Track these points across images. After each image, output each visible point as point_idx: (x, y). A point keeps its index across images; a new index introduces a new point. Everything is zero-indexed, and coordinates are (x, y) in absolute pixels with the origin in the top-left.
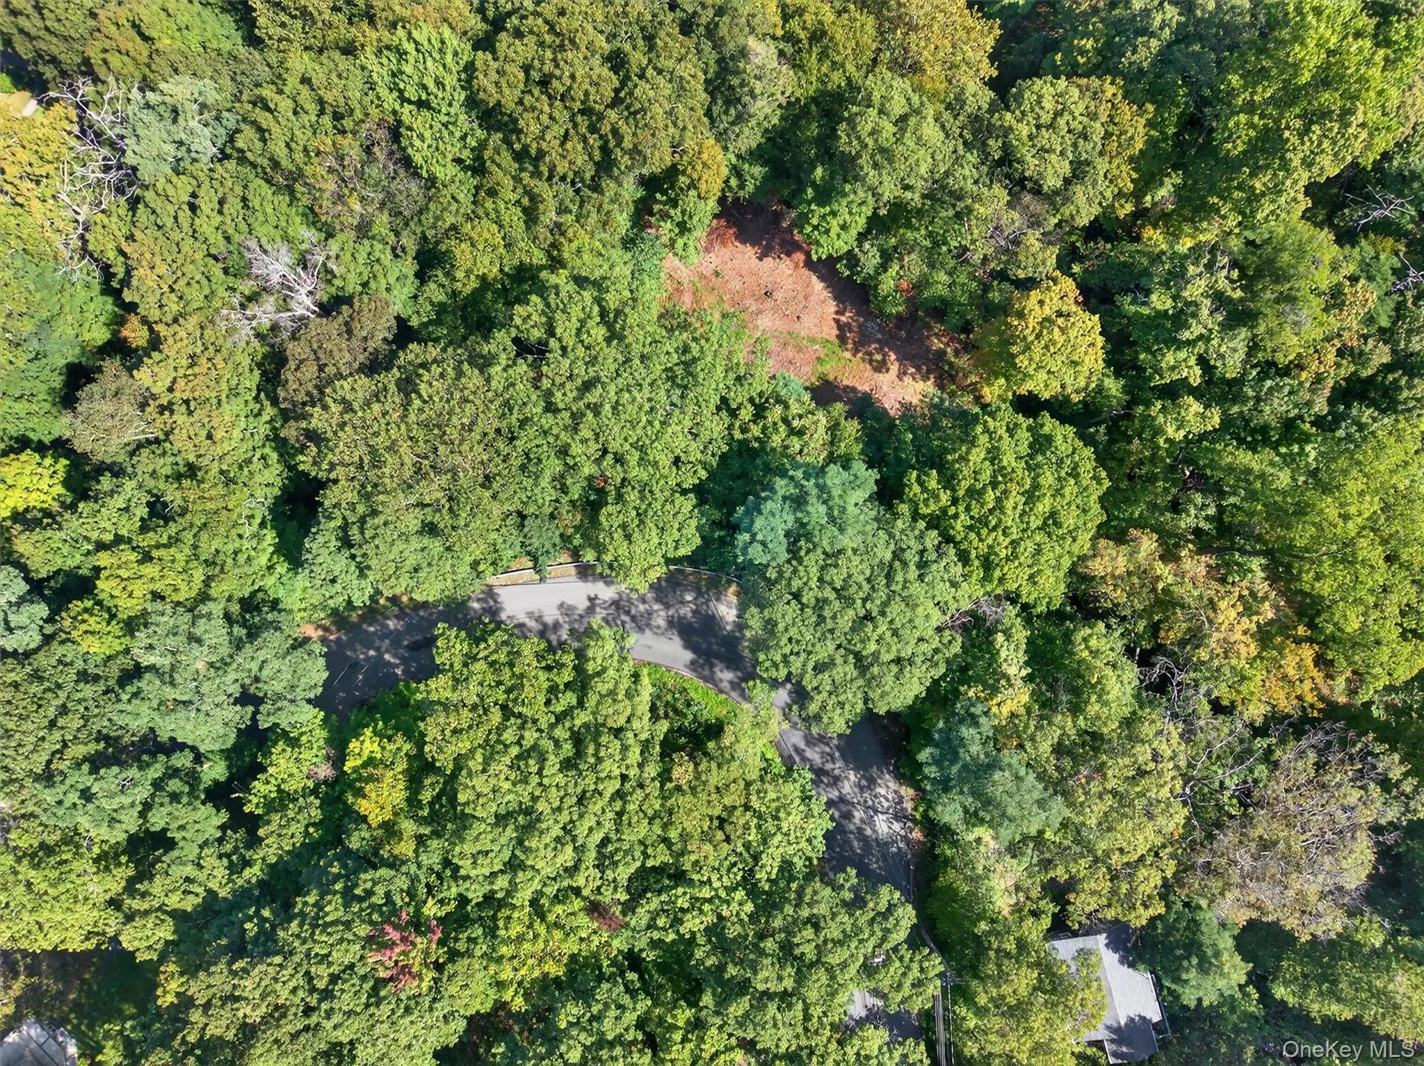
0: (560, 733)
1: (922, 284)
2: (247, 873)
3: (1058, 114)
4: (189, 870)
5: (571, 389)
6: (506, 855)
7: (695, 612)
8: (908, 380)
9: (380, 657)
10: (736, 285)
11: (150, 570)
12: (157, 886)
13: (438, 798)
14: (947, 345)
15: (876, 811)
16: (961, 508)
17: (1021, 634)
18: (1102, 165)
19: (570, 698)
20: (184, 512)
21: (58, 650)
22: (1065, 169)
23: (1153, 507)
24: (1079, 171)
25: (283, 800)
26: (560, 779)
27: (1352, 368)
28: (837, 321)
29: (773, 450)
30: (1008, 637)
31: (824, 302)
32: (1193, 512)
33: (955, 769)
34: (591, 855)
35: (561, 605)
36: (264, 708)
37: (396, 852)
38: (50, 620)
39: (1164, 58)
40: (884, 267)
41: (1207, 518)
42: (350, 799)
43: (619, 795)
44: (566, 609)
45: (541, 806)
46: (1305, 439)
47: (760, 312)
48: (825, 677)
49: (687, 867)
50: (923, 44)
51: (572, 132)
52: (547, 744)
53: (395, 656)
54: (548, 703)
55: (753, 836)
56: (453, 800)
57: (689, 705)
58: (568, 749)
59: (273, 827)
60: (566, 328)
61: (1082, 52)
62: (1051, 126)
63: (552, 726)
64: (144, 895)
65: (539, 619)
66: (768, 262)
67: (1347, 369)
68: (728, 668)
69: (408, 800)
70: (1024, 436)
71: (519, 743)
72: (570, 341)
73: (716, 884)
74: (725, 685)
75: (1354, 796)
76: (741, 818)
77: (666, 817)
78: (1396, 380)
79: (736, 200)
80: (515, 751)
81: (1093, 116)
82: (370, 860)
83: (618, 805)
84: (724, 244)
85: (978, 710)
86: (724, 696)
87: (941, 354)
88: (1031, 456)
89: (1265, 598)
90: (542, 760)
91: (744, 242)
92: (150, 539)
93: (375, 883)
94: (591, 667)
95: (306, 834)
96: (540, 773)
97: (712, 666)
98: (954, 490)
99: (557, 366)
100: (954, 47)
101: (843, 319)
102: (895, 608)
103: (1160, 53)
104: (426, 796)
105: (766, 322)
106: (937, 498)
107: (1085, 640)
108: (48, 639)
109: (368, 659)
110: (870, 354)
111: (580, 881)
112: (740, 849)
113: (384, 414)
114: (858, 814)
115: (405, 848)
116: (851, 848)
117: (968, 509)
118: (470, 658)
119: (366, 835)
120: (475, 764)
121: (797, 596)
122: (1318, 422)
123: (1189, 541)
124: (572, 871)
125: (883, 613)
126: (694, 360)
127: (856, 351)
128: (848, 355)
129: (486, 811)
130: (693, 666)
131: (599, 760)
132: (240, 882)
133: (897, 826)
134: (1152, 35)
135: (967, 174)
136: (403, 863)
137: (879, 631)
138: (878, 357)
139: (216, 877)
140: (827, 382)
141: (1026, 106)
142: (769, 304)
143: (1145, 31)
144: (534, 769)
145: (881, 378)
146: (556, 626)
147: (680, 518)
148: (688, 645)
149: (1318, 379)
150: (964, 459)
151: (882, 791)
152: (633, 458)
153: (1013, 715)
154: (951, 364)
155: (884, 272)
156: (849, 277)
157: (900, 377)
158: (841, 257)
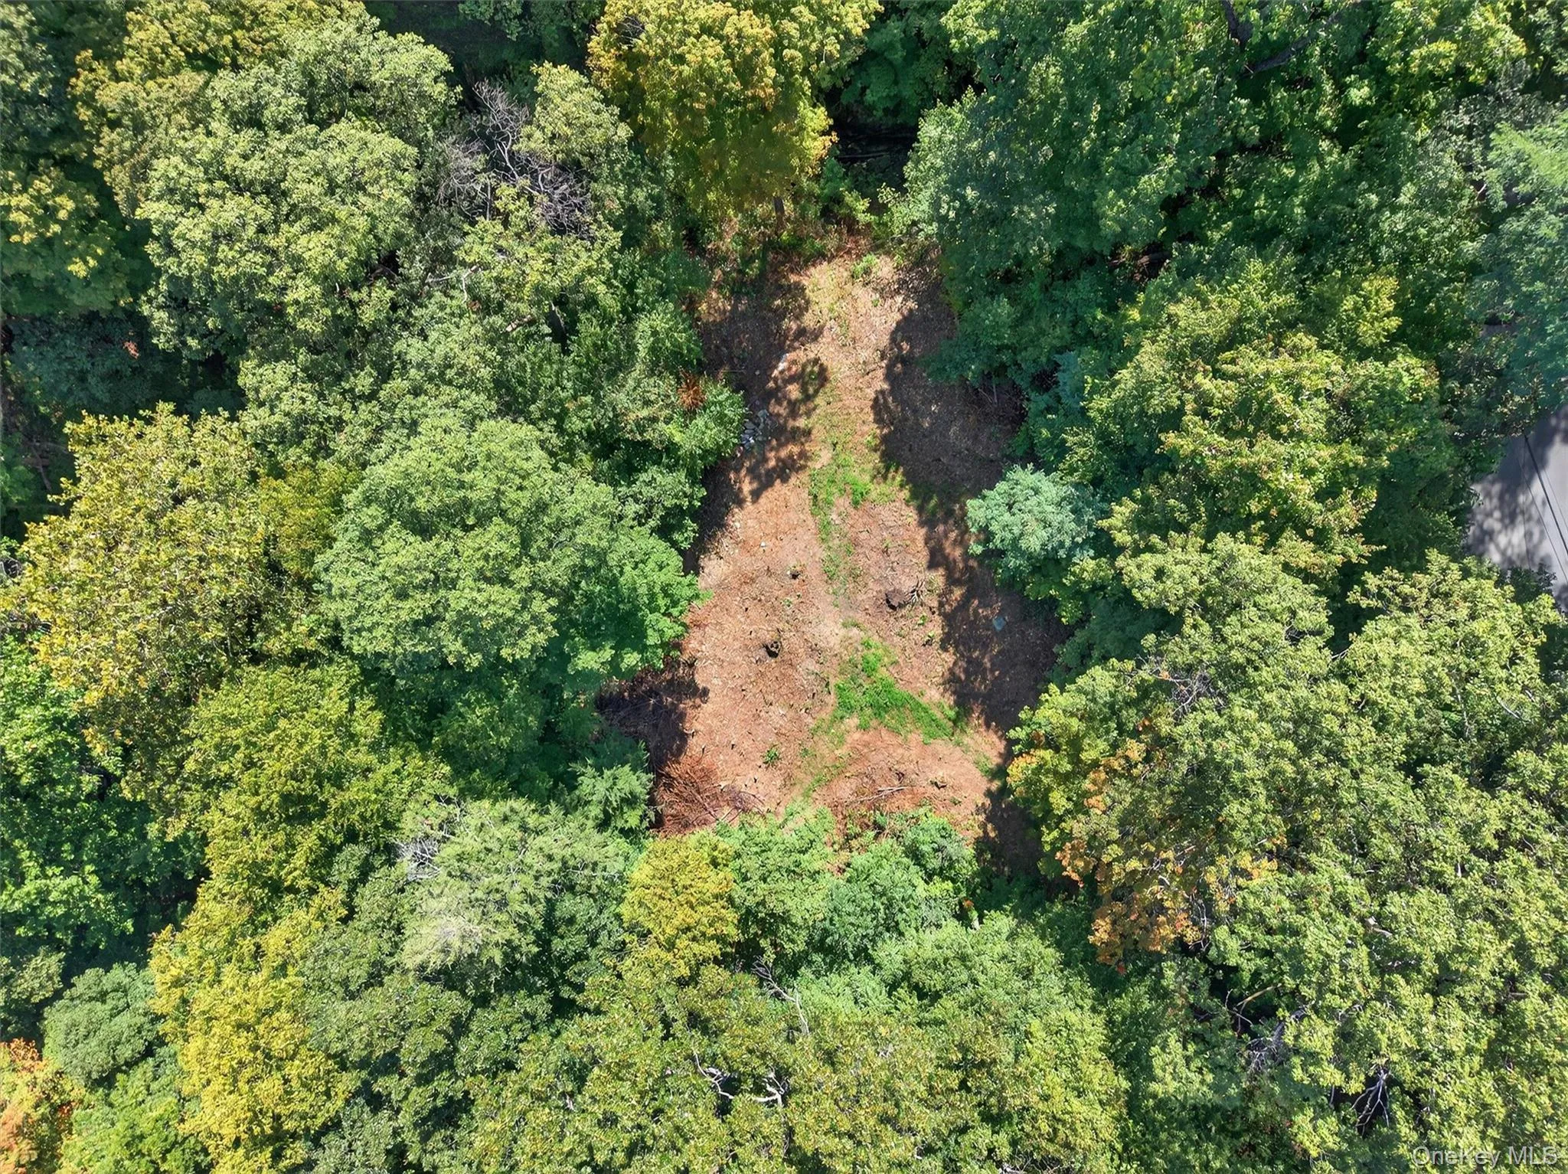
3: (239, 185)
8: (814, 321)
10: (778, 715)
28: (756, 495)
31: (742, 544)
40: (667, 454)
47: (814, 650)
50: (217, 570)
61: (47, 210)
62: (272, 190)
66: (706, 676)
84: (707, 774)
100: (178, 500)
105: (830, 631)
135: (449, 339)
138: (796, 393)
142: (791, 641)
155: (671, 448)
156: (695, 515)
157: (816, 335)
158: (674, 544)
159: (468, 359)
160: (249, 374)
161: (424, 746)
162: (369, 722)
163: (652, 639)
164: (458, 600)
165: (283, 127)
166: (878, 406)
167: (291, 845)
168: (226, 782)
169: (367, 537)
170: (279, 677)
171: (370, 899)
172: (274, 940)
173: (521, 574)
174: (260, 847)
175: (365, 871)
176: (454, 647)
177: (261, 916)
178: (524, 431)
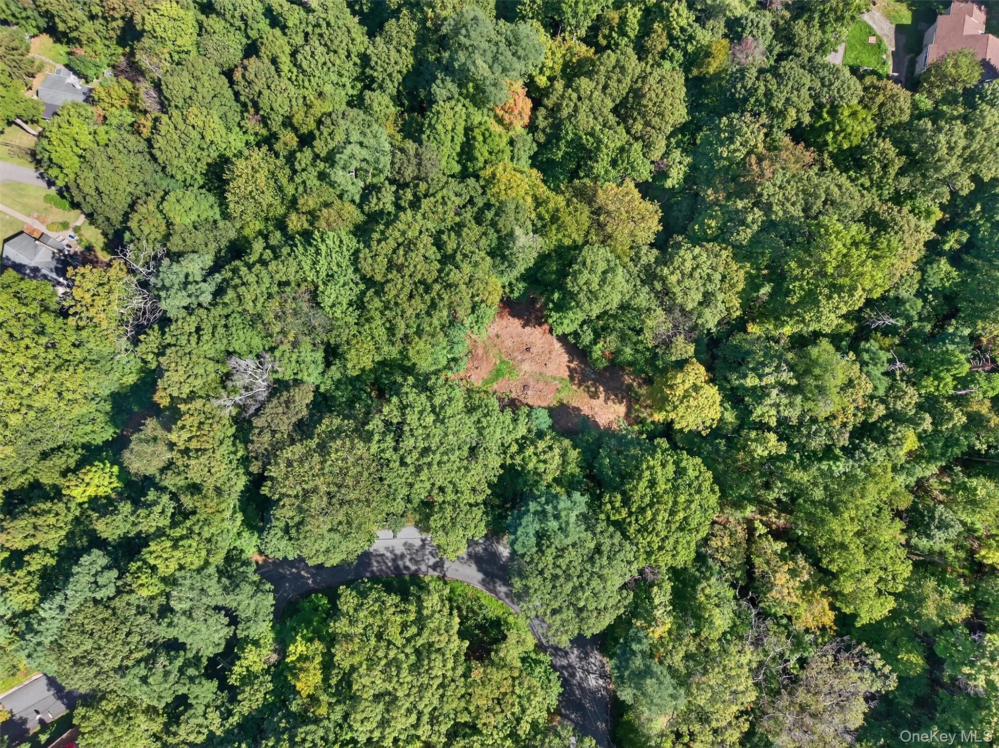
0: (408, 650)
1: (618, 352)
2: (231, 720)
3: (694, 269)
4: (200, 720)
5: (415, 454)
6: (379, 717)
7: (485, 550)
8: (610, 403)
9: (299, 573)
10: (509, 343)
11: (178, 554)
12: (182, 731)
13: (340, 682)
14: (634, 380)
15: (589, 673)
16: (633, 518)
17: (668, 586)
18: (720, 297)
19: (414, 630)
20: (194, 513)
21: (126, 597)
22: (699, 297)
23: (754, 487)
24: (707, 299)
25: (249, 678)
26: (409, 679)
27: (863, 418)
28: (568, 367)
29: (529, 472)
30: (660, 587)
31: (561, 355)
32: (776, 490)
33: (626, 673)
34: (425, 718)
35: (405, 544)
36: (240, 627)
37: (317, 713)
38: (119, 578)
39: (755, 240)
40: (595, 342)
41: (784, 494)
42: (289, 678)
43: (442, 686)
44: (408, 546)
45: (400, 694)
46: (836, 458)
47: (523, 361)
48: (558, 617)
49: (479, 726)
50: (614, 226)
51: (415, 292)
52: (402, 656)
53: (307, 572)
54: (401, 633)
55: (517, 709)
56: (350, 685)
57: (480, 609)
58: (413, 658)
59: (246, 695)
60: (412, 418)
61: (710, 227)
62: (691, 275)
63: (404, 646)
64: (175, 734)
65: (392, 552)
66: (528, 329)
67: (861, 418)
68: (504, 584)
69: (323, 680)
70: (671, 468)
71: (386, 657)
72: (414, 425)
73: (496, 737)
74: (502, 595)
75: (855, 675)
76: (510, 699)
77: (467, 696)
78: (888, 426)
79: (509, 298)
80: (383, 662)
81: (714, 269)
82: (303, 718)
83: (441, 691)
84: (502, 318)
85: (641, 634)
86: (500, 602)
87: (630, 386)
88: (675, 479)
89: (803, 568)
90: (399, 668)
91: (513, 316)
92: (177, 532)
93: (307, 733)
94: (425, 612)
95: (265, 699)
96: (397, 675)
97: (495, 583)
98: (629, 509)
99: (408, 443)
101: (572, 365)
102: (595, 583)
103: (753, 237)
104: (333, 682)
105: (526, 367)
106: (620, 513)
107: (703, 590)
108: (119, 592)
109: (292, 574)
110: (588, 387)
111: (420, 732)
112: (509, 716)
113: (311, 468)
114: (579, 674)
115: (323, 711)
116: (575, 695)
117: (637, 520)
118: (358, 608)
119: (300, 702)
120: (363, 670)
121: (541, 573)
122: (843, 449)
123: (773, 507)
124: (416, 726)
125: (588, 584)
126: (483, 428)
127: (580, 385)
128: (575, 387)
129: (368, 694)
130: (484, 582)
131: (430, 668)
132: (227, 725)
133: (601, 682)
134: (748, 226)
135: (644, 298)
136: (321, 720)
137: (586, 594)
138: (593, 389)
139: (215, 724)
140: (562, 404)
141: (676, 264)
142: (527, 355)
143: (743, 223)
144: (394, 673)
145: (594, 402)
146: (402, 556)
147: (476, 521)
148: (480, 570)
149: (844, 425)
150: (636, 488)
151: (593, 660)
152: (449, 489)
153: (661, 637)
154: (636, 393)
155: (596, 344)
156: (575, 344)
157: (606, 402)
158: (570, 334)
159: (637, 300)
160: (655, 252)
161: (555, 251)
162: (567, 242)
163: (553, 313)
164: (586, 272)
165: (704, 285)
166: (578, 409)
167: (547, 212)
168: (568, 205)
169: (608, 261)
170: (585, 227)
171: (529, 223)
172: (529, 199)
173: (585, 288)
174: (551, 205)
175: (533, 225)
176: (576, 267)
177: (535, 198)
178: (615, 305)
